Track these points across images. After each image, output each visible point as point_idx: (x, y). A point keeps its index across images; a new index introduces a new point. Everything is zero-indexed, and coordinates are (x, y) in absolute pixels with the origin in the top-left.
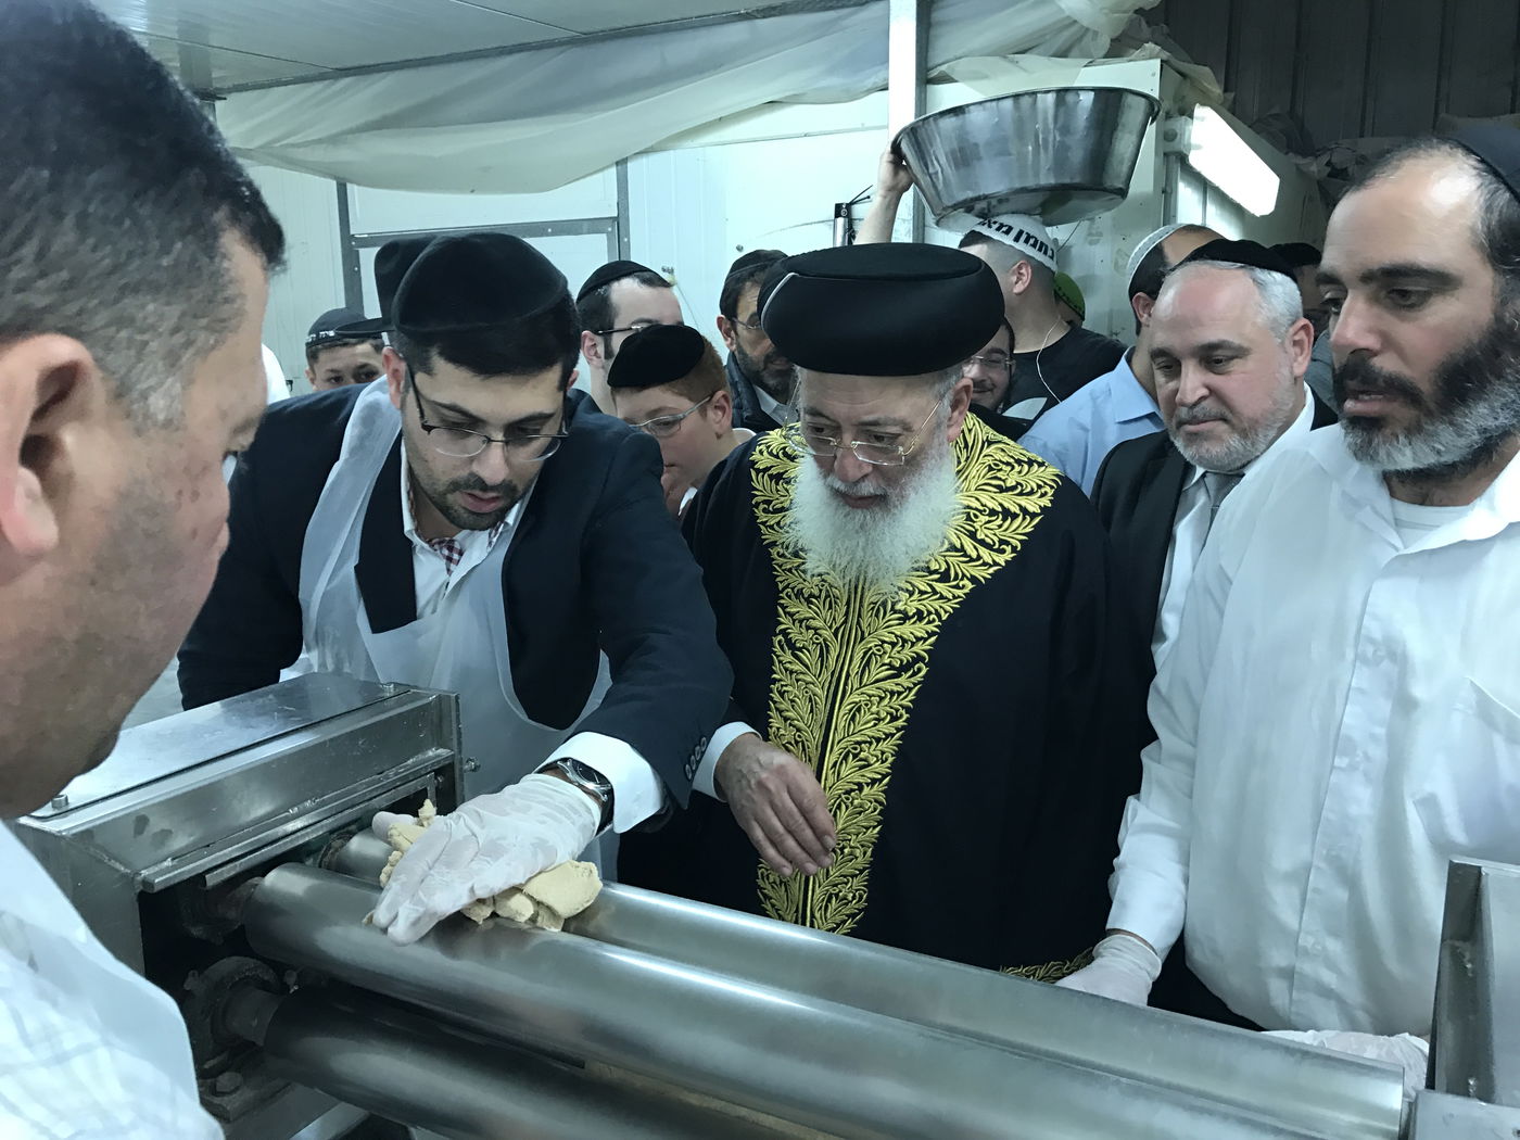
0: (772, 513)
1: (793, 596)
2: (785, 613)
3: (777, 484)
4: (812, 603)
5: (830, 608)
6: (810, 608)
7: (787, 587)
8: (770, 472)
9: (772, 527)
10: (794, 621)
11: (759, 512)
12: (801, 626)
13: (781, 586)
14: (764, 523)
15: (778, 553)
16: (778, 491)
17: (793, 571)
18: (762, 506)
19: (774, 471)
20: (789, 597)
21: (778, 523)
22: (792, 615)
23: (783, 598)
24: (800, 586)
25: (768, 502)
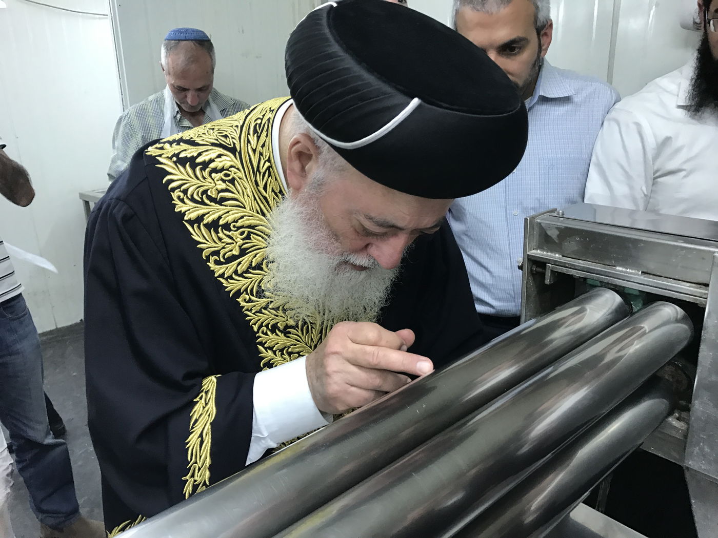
0: (225, 263)
1: (269, 333)
2: (266, 349)
3: (217, 232)
4: (290, 333)
5: (308, 332)
6: (289, 337)
7: (261, 326)
8: (205, 222)
9: (231, 277)
10: (275, 353)
11: (212, 265)
12: (283, 354)
13: (255, 328)
14: (222, 276)
15: (245, 300)
16: (220, 239)
17: (263, 311)
18: (212, 259)
19: (208, 219)
20: (266, 334)
21: (236, 272)
22: (271, 348)
23: (260, 337)
24: (274, 322)
25: (216, 253)
